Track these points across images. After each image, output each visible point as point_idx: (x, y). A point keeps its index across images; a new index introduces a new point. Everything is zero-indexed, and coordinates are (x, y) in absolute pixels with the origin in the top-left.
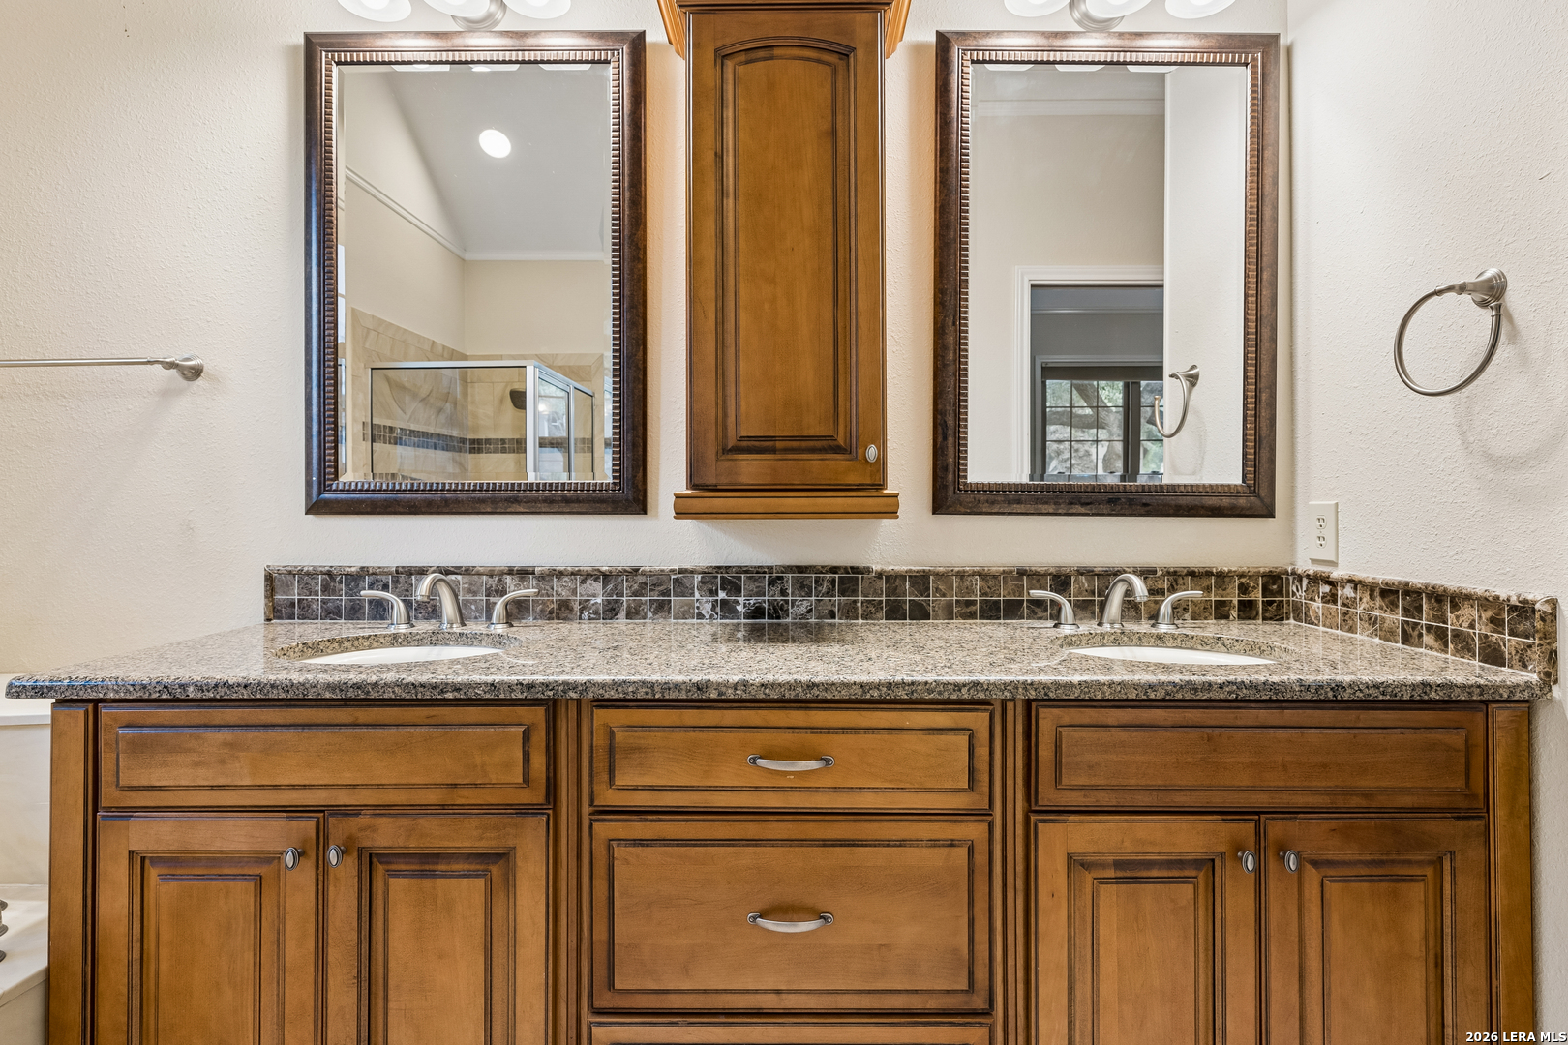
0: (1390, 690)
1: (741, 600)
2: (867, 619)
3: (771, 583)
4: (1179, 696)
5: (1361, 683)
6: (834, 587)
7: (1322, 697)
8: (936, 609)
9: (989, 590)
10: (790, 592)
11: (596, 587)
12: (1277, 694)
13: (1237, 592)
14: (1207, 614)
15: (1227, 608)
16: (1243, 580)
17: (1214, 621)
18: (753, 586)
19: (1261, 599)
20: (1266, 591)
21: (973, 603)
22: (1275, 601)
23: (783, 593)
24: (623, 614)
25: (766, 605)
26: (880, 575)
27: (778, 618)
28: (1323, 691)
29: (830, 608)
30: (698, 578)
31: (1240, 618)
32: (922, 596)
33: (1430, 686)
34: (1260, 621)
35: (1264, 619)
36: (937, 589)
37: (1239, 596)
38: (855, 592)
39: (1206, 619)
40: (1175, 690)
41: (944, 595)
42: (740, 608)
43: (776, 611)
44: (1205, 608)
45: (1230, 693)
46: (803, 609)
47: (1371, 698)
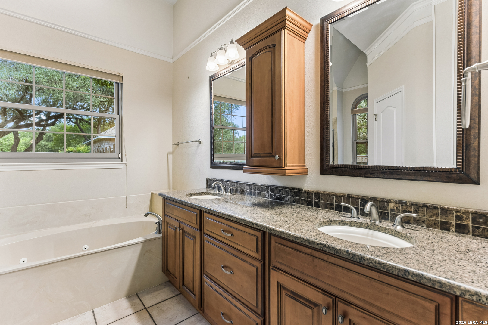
0: (386, 267)
1: (274, 194)
2: (302, 205)
3: (280, 191)
4: (305, 243)
5: (373, 260)
6: (294, 194)
7: (355, 260)
8: (322, 205)
9: (338, 201)
10: (284, 194)
11: (248, 187)
12: (337, 253)
13: (455, 219)
14: (436, 226)
15: (449, 225)
16: (459, 214)
17: (440, 230)
18: (276, 191)
19: (471, 225)
20: (474, 221)
21: (333, 205)
22: (481, 227)
23: (283, 194)
24: (252, 194)
25: (279, 197)
26: (305, 192)
27: (282, 201)
28: (355, 258)
29: (293, 200)
30: (265, 187)
31: (456, 231)
32: (317, 200)
33: (409, 273)
34: (471, 236)
35: (473, 235)
36: (322, 199)
37: (456, 221)
38: (299, 196)
39: (435, 228)
40: (303, 241)
41: (324, 201)
42: (273, 196)
43: (281, 199)
44: (434, 223)
45: (321, 247)
46: (287, 199)
47: (377, 268)
